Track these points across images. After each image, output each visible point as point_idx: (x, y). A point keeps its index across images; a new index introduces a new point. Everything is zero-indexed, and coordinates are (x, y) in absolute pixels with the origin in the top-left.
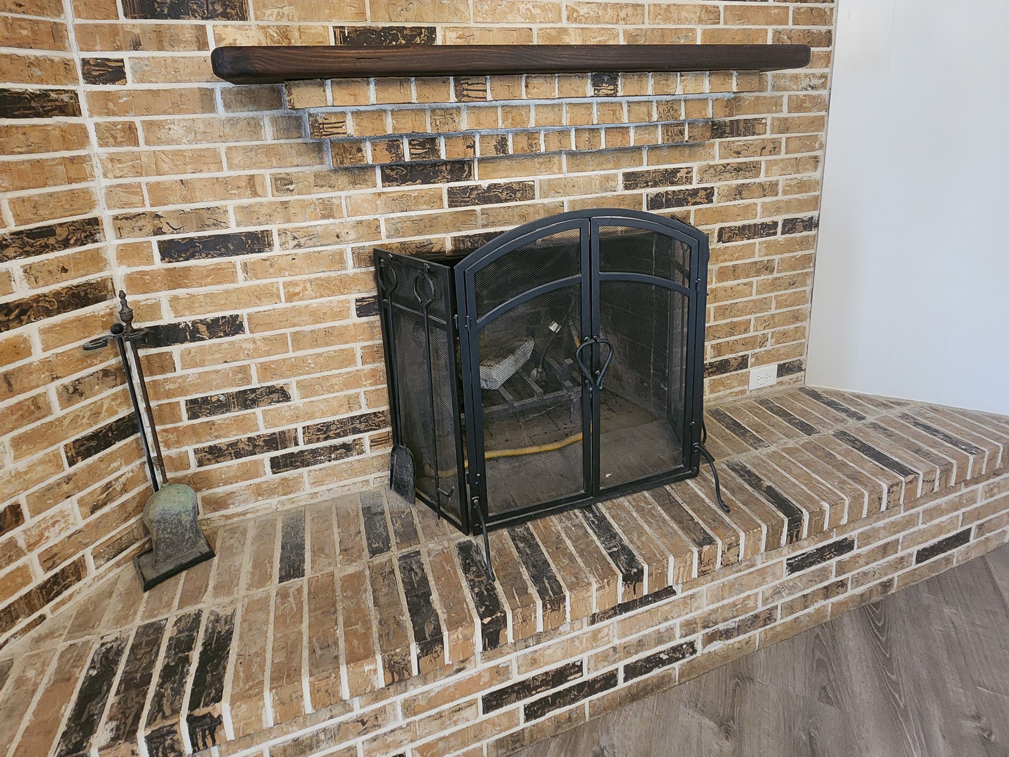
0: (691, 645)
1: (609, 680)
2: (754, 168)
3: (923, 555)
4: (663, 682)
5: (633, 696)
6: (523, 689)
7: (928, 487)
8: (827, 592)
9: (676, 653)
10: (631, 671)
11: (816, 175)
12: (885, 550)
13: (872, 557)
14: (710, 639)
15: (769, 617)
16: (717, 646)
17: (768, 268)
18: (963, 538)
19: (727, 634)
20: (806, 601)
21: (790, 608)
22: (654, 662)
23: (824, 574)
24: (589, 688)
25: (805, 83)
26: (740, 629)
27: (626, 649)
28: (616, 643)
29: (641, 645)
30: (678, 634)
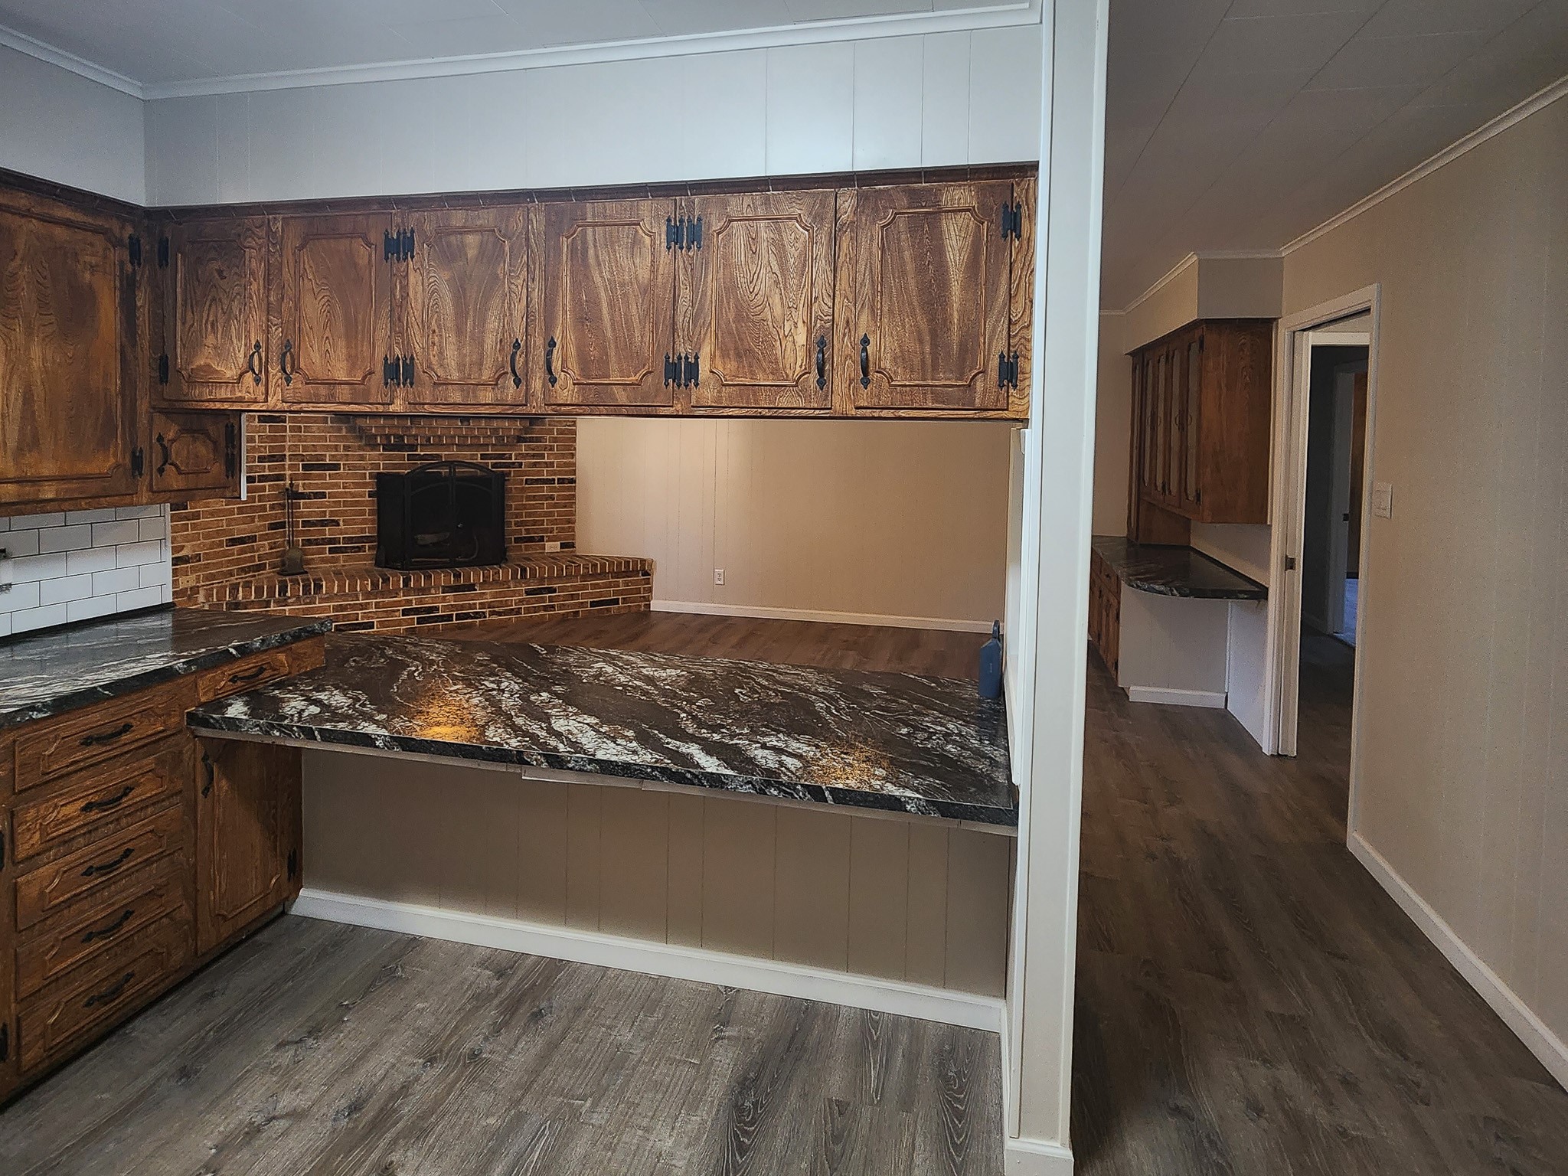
0: (484, 613)
3: (593, 604)
5: (459, 627)
6: (416, 611)
8: (546, 608)
9: (477, 615)
10: (458, 617)
11: (574, 460)
12: (572, 597)
17: (552, 498)
18: (616, 602)
24: (442, 618)
26: (505, 613)
27: (456, 607)
28: (453, 603)
29: (462, 607)
30: (478, 607)
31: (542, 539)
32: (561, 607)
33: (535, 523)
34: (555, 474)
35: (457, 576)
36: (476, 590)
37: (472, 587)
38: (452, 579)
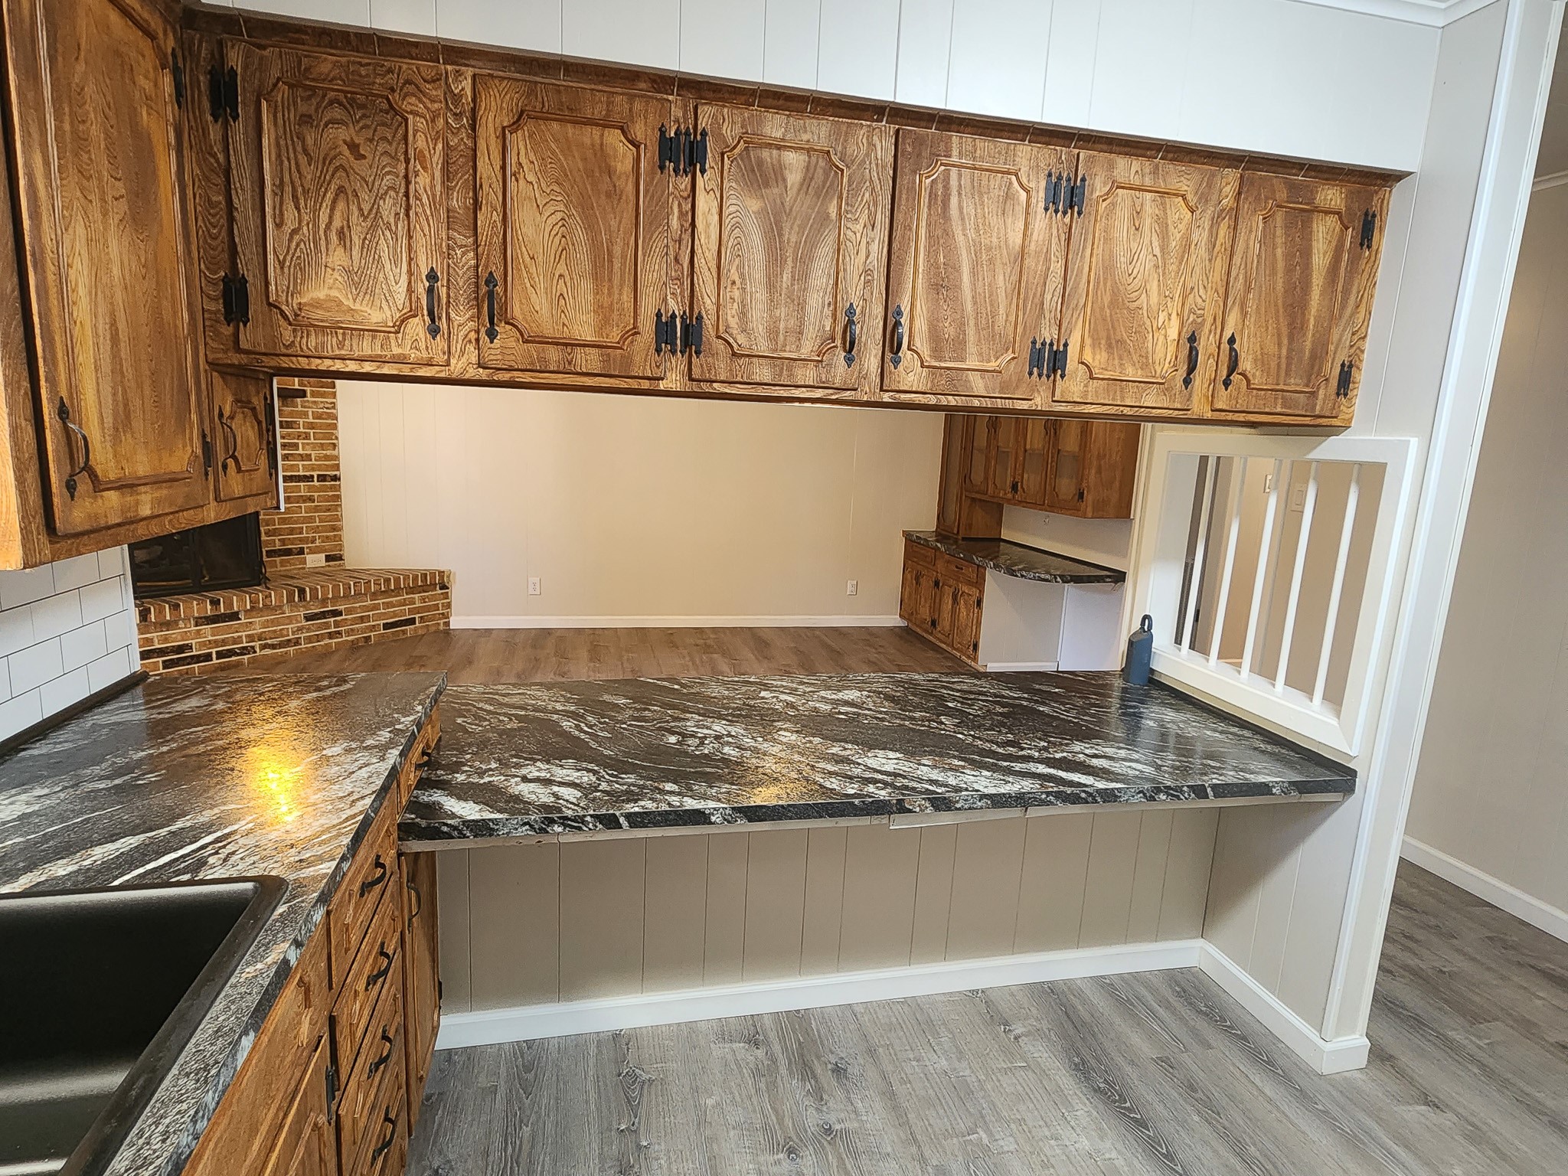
0: (253, 647)
1: (208, 657)
2: (296, 446)
3: (386, 626)
4: (239, 664)
5: (222, 668)
6: (161, 652)
7: (378, 587)
8: (331, 636)
9: (244, 651)
10: (220, 655)
11: (335, 453)
12: (362, 619)
13: (355, 621)
14: (264, 647)
15: (297, 642)
16: (268, 652)
17: (311, 499)
18: (412, 621)
19: (273, 647)
20: (319, 638)
21: (309, 640)
22: (231, 653)
23: (327, 626)
24: (197, 659)
25: (322, 405)
26: (280, 645)
27: (216, 643)
28: (210, 638)
29: (224, 642)
30: (244, 641)
31: (301, 551)
32: (349, 633)
33: (292, 531)
34: (313, 470)
35: (215, 603)
36: (240, 619)
37: (234, 616)
38: (209, 607)
